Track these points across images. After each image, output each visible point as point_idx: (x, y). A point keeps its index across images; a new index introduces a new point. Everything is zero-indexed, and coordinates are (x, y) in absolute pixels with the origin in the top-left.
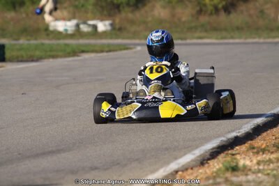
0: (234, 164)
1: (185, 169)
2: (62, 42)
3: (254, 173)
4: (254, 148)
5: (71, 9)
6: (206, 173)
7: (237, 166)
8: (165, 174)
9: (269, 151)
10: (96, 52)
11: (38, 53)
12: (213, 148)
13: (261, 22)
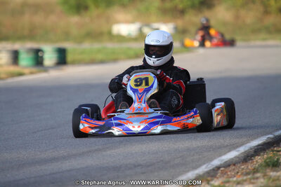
0: (276, 159)
1: (228, 165)
6: (248, 168)
7: (278, 159)
8: (206, 170)
11: (100, 57)
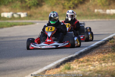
1: (50, 69)
2: (6, 21)
3: (76, 70)
4: (78, 61)
5: (10, 8)
6: (58, 70)
7: (70, 67)
9: (84, 62)
10: (20, 25)
12: (62, 61)
13: (88, 13)
